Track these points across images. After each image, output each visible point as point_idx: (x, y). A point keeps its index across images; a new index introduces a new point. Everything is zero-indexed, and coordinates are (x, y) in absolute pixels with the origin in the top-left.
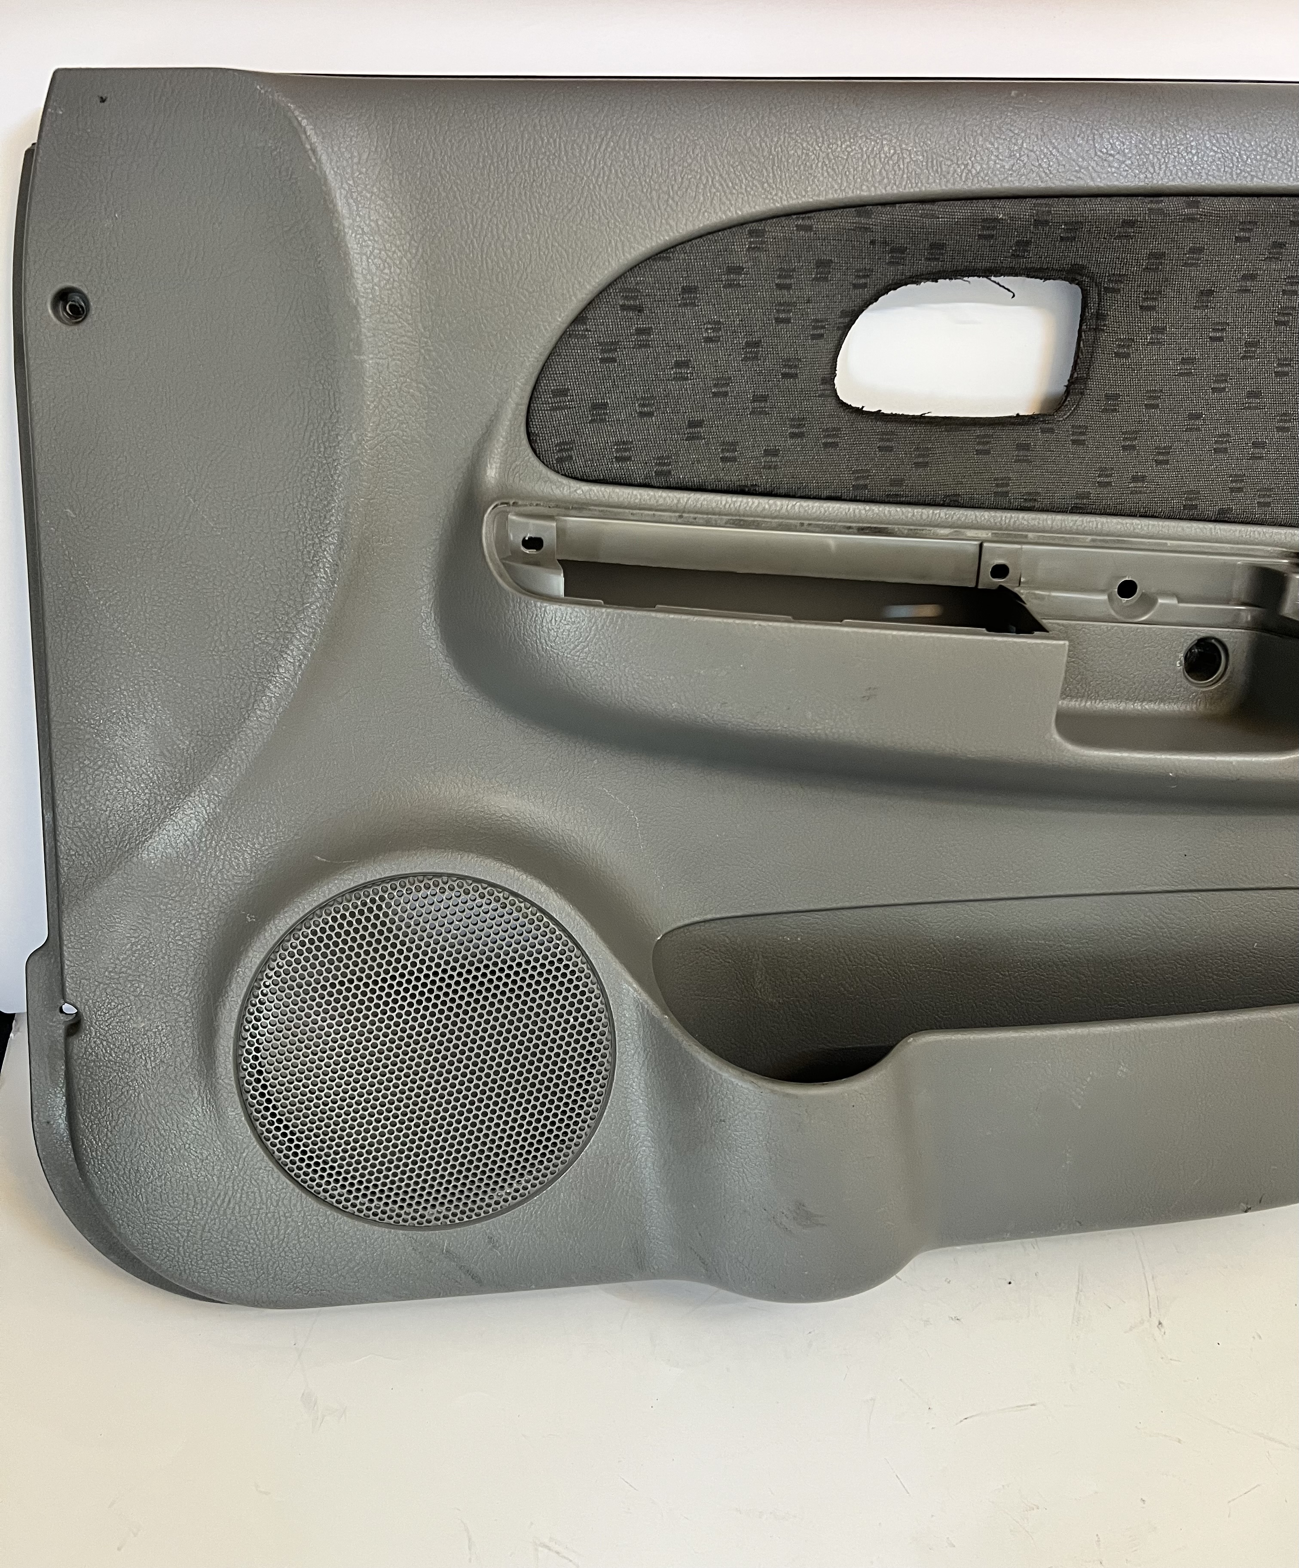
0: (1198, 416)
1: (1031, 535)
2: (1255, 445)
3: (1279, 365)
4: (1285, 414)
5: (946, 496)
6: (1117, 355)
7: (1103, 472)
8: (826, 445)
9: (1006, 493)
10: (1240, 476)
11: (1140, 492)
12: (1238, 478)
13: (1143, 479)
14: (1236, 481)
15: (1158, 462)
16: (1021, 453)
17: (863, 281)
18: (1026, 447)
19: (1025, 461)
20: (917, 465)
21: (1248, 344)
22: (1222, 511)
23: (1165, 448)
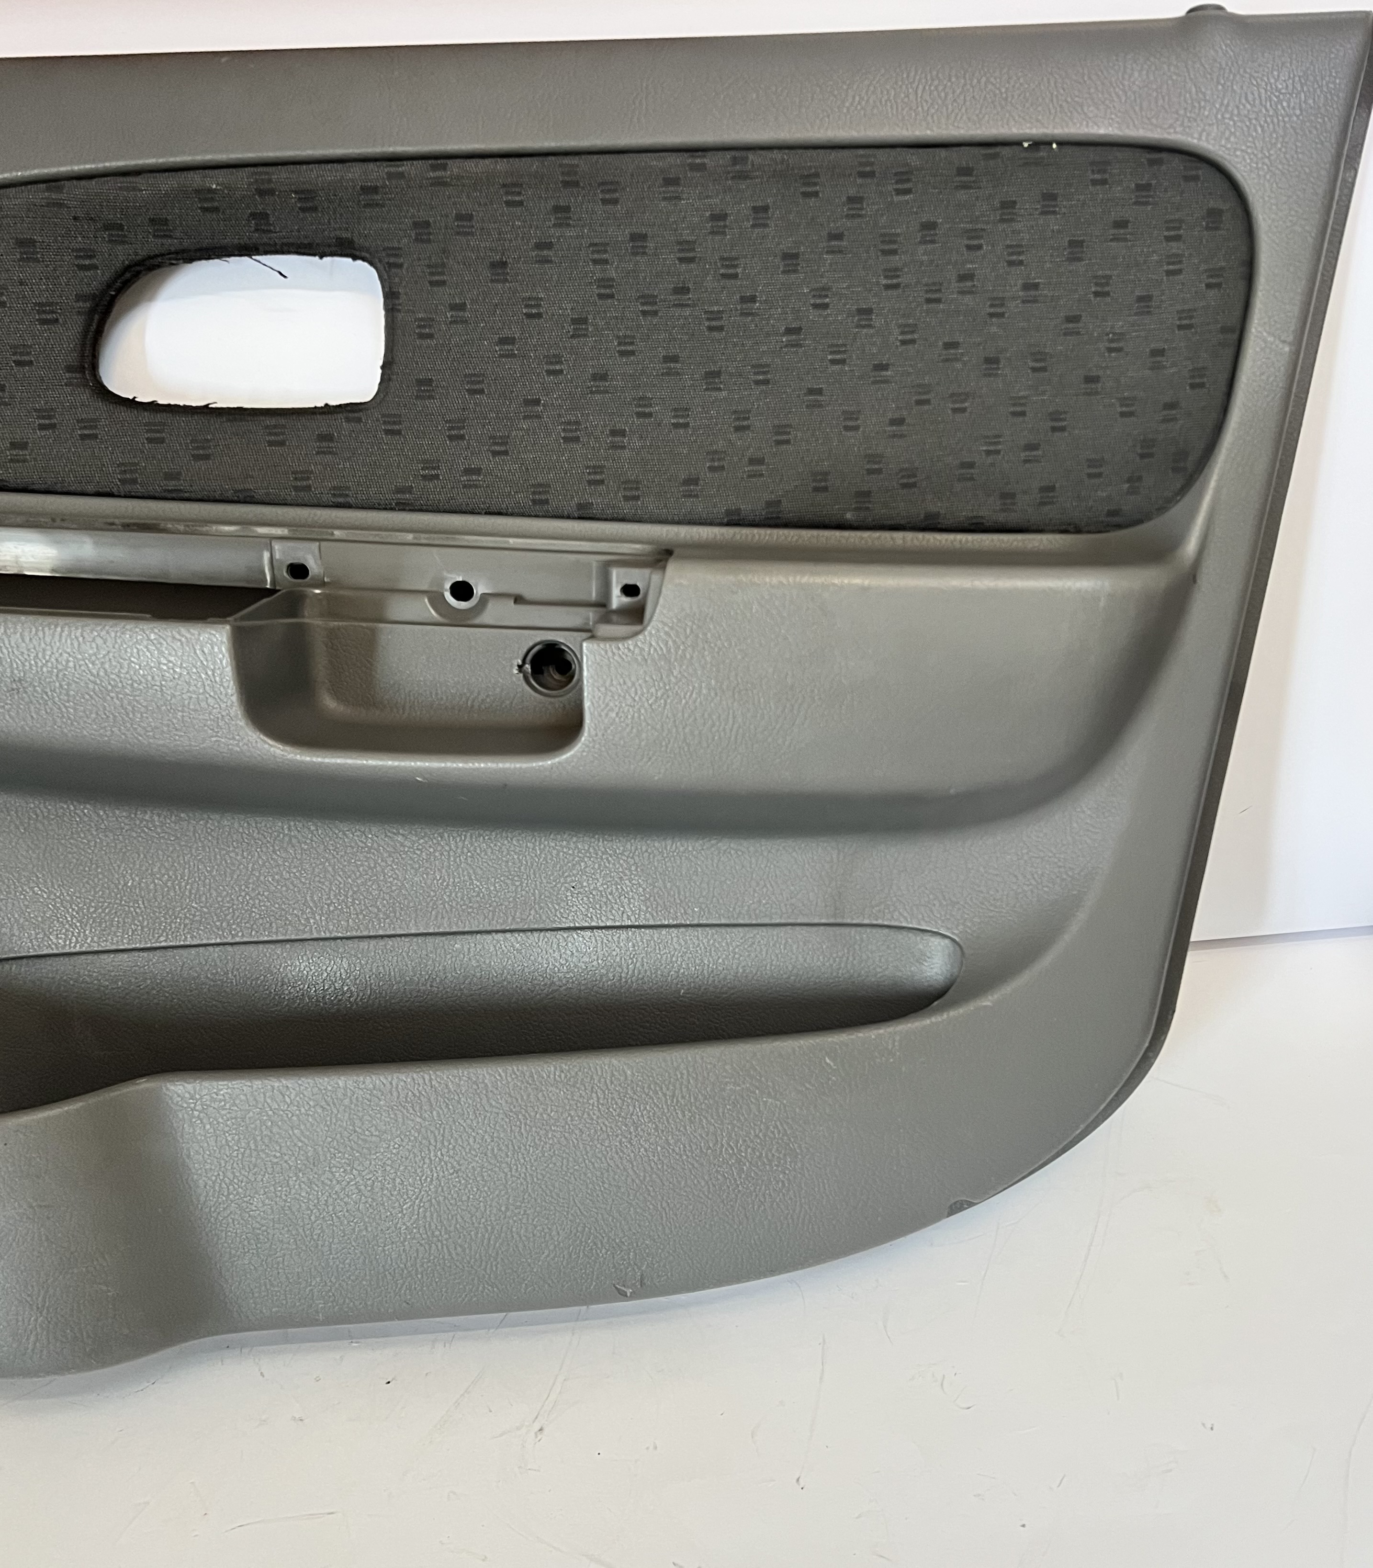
0: (537, 402)
1: (338, 533)
2: (614, 433)
3: (620, 344)
4: (641, 398)
5: (236, 491)
6: (422, 336)
7: (428, 464)
8: (83, 437)
9: (309, 488)
10: (599, 467)
11: (476, 486)
12: (598, 469)
13: (478, 471)
14: (595, 473)
15: (495, 453)
16: (324, 444)
17: (87, 262)
18: (329, 438)
19: (330, 453)
20: (197, 458)
21: (575, 321)
22: (580, 506)
23: (501, 437)
